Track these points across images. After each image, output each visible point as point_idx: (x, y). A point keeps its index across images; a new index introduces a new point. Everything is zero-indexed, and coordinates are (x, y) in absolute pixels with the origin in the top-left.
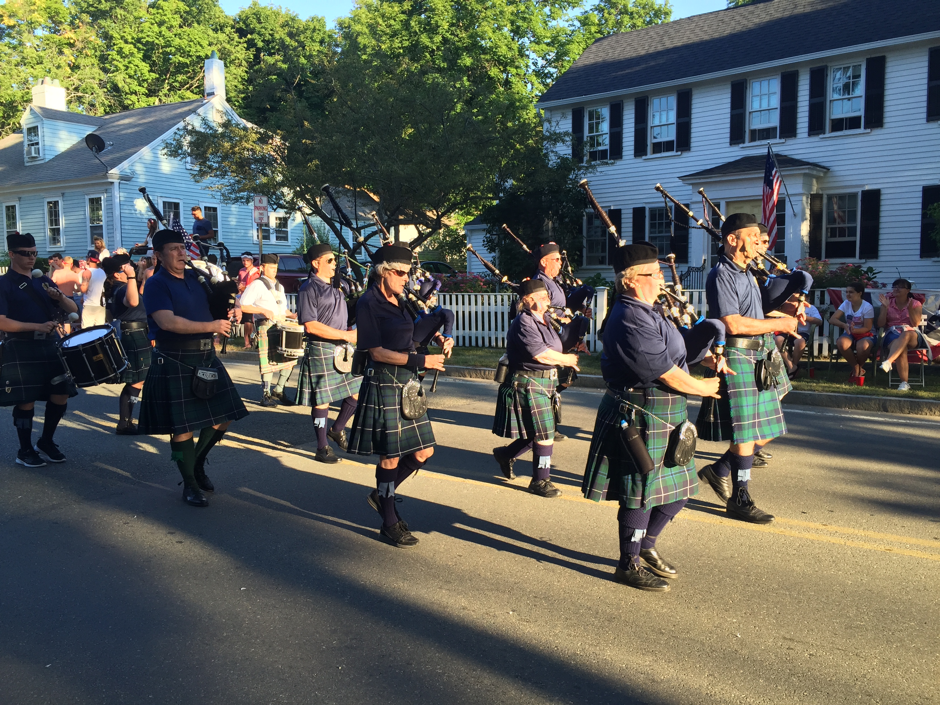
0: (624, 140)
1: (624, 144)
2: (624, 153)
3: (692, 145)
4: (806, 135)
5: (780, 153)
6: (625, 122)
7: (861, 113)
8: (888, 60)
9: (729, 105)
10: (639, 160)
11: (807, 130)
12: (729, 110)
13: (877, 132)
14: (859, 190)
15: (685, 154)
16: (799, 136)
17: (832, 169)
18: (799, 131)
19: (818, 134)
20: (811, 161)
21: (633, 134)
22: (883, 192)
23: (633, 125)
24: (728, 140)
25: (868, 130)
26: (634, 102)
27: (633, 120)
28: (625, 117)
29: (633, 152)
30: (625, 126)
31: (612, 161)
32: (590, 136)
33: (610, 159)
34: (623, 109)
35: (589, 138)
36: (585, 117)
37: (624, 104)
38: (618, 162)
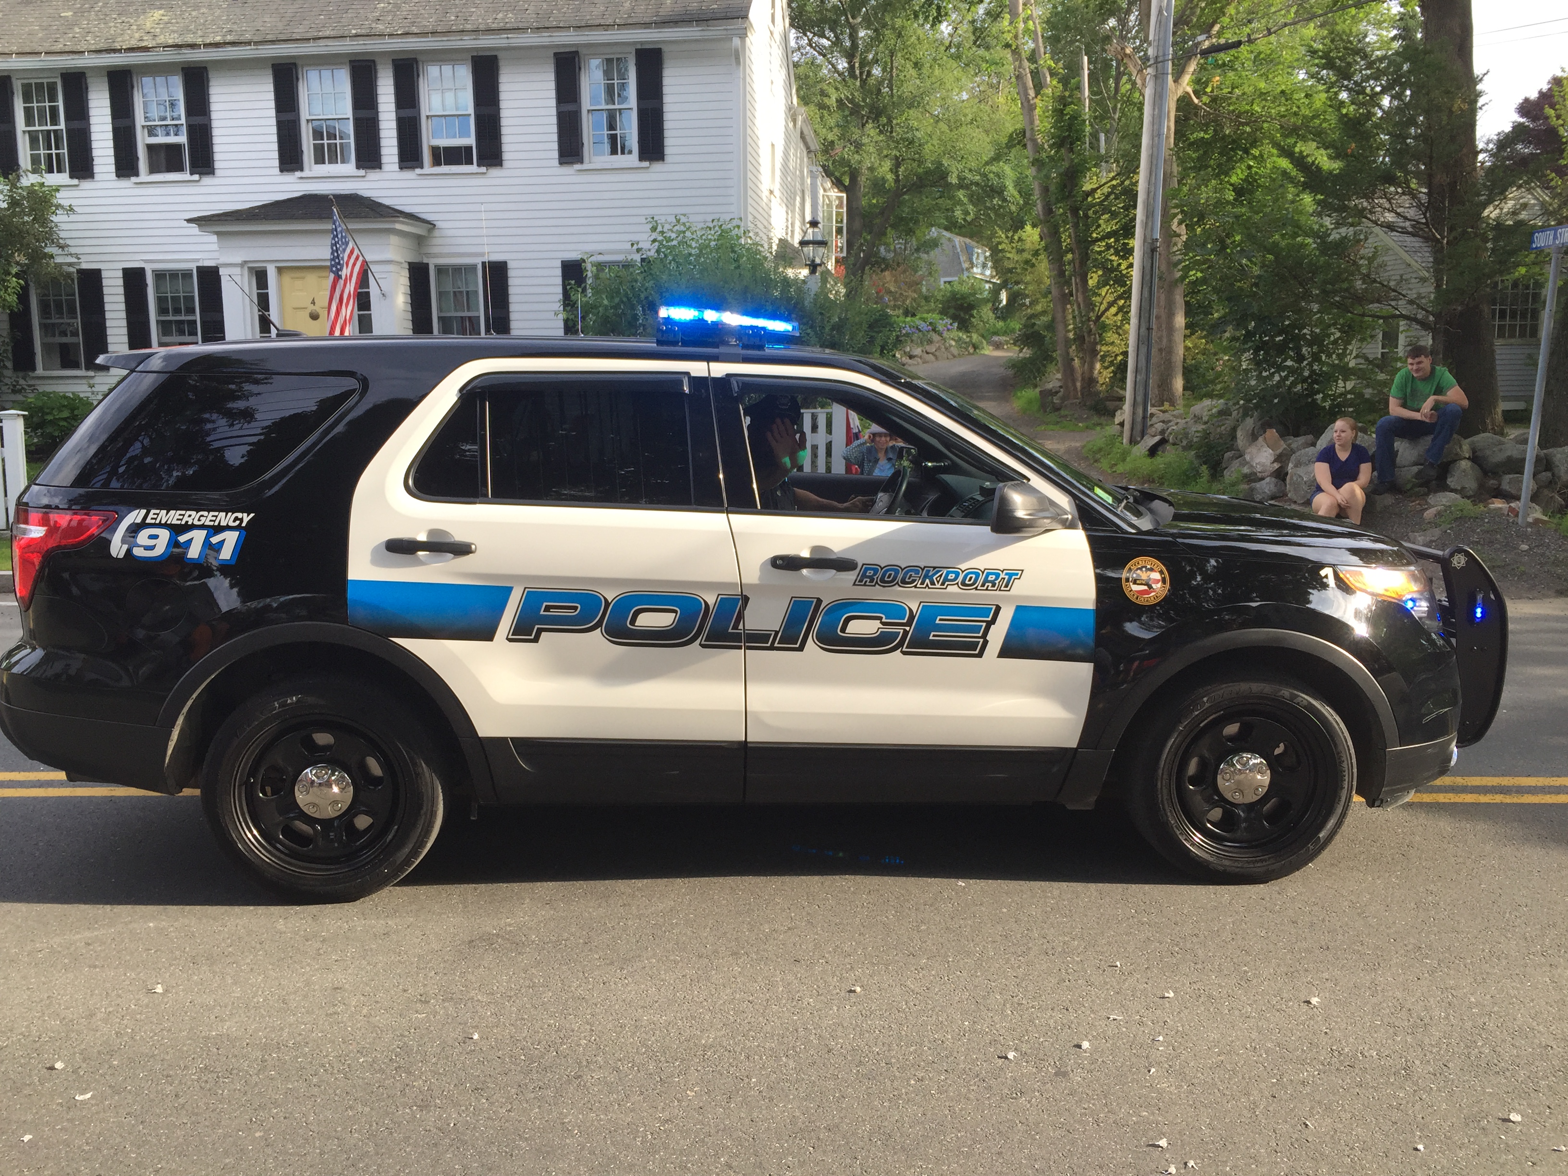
0: (94, 145)
1: (95, 153)
2: (96, 169)
3: (217, 165)
4: (396, 167)
5: (360, 193)
6: (93, 112)
7: (470, 140)
8: (501, 63)
9: (272, 104)
10: (125, 183)
11: (396, 159)
12: (273, 113)
13: (494, 172)
14: (478, 261)
15: (207, 180)
16: (386, 167)
17: (439, 224)
18: (384, 160)
19: (413, 168)
20: (407, 209)
21: (110, 135)
22: (510, 265)
23: (109, 119)
24: (276, 163)
25: (483, 169)
26: (106, 79)
27: (108, 111)
28: (92, 104)
29: (113, 168)
30: (93, 120)
31: (75, 182)
32: (29, 132)
33: (71, 177)
34: (87, 88)
35: (27, 136)
36: (15, 95)
37: (89, 80)
38: (86, 184)
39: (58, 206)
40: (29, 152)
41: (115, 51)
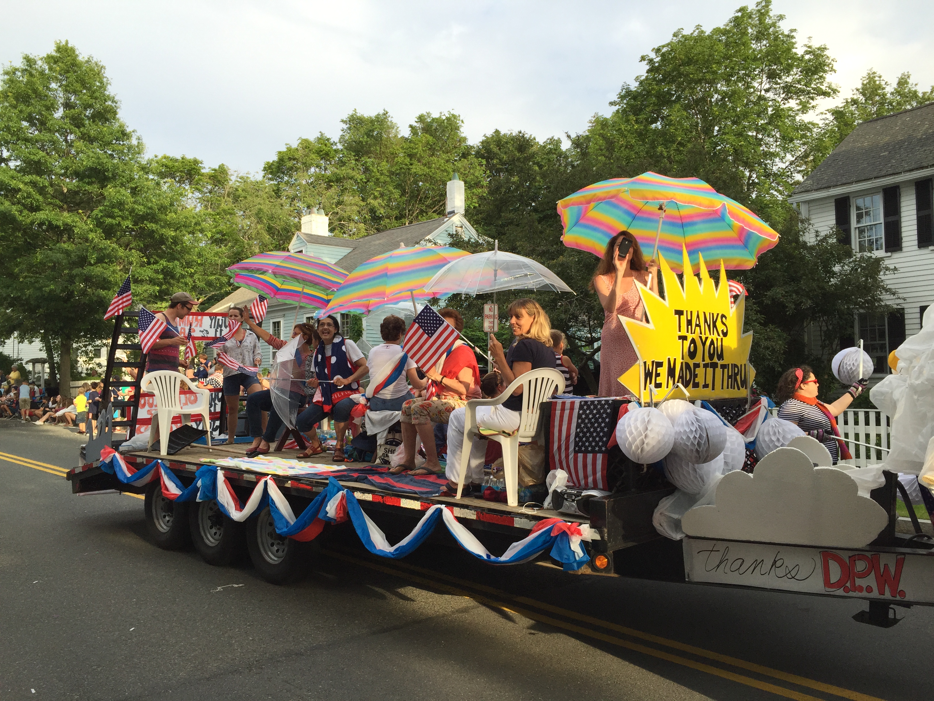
0: (903, 229)
1: (903, 235)
2: (904, 245)
6: (903, 209)
10: (924, 251)
21: (915, 222)
23: (915, 212)
26: (914, 187)
27: (914, 207)
28: (903, 204)
29: (916, 243)
30: (903, 214)
31: (889, 254)
32: (859, 228)
33: (886, 251)
34: (900, 195)
35: (857, 231)
36: (852, 209)
37: (901, 190)
38: (896, 255)
39: (887, 269)
40: (858, 240)
41: (922, 168)
